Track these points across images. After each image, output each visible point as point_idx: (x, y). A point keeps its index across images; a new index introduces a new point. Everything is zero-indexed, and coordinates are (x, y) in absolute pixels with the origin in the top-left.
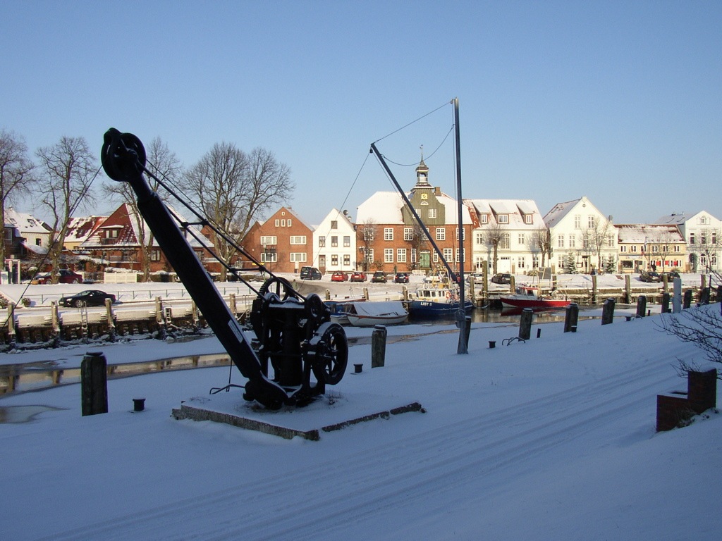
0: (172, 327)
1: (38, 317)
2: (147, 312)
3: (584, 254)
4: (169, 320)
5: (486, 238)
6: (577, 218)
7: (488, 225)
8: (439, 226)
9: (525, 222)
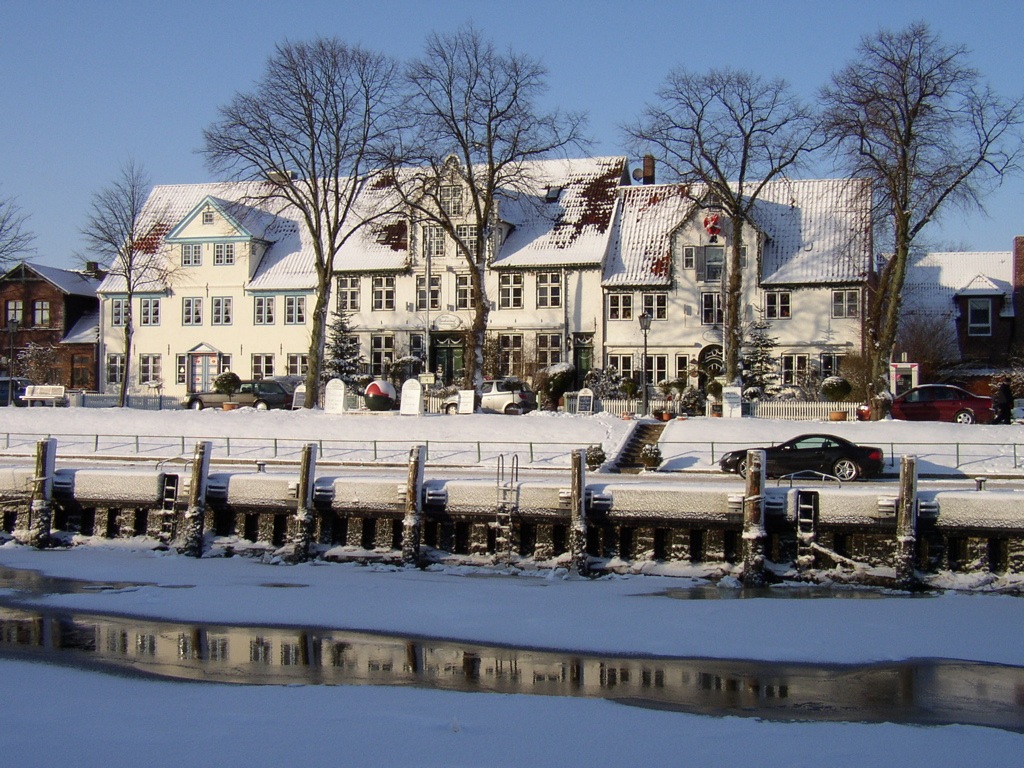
0: (815, 552)
1: (373, 486)
2: (724, 497)
4: (806, 528)
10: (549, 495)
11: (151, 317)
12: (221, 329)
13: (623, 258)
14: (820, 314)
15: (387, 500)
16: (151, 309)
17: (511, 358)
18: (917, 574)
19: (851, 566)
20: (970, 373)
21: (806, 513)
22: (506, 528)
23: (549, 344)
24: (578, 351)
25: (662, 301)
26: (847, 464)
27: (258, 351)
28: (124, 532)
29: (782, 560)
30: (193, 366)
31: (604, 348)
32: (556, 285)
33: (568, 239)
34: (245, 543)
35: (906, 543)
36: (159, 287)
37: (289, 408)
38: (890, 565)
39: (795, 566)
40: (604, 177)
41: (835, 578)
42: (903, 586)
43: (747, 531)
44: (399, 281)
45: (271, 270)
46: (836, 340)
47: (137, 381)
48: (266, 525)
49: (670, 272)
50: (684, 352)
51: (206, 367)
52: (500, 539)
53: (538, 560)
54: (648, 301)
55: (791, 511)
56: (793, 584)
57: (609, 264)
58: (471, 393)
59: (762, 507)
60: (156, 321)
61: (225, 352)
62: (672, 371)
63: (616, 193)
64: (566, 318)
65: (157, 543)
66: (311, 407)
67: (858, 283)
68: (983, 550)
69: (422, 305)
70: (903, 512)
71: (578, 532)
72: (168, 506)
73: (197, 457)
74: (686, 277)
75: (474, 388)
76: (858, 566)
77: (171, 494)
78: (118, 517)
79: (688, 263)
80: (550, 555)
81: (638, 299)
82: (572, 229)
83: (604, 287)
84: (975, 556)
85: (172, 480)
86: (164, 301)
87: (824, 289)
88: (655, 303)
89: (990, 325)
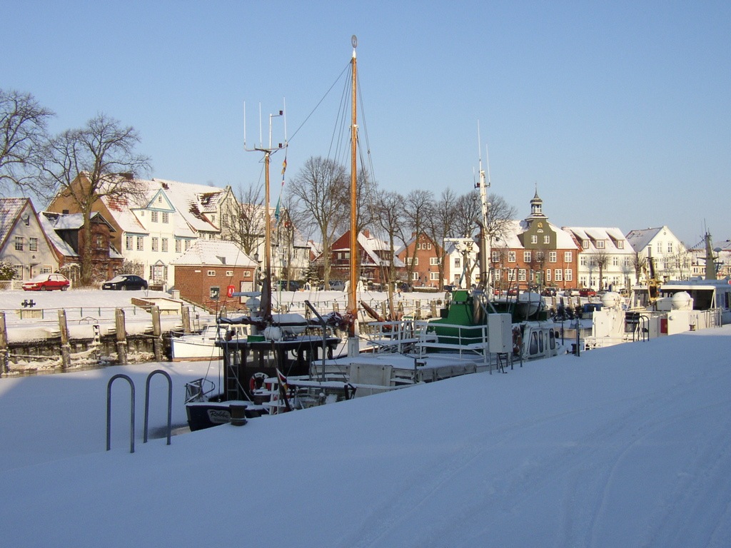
3: (665, 274)
5: (588, 261)
6: (660, 244)
7: (590, 250)
8: (552, 250)
9: (617, 247)
11: (140, 246)
16: (140, 242)
86: (145, 238)
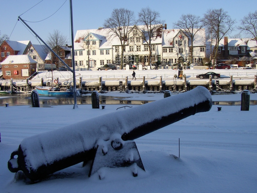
0: (219, 89)
2: (206, 82)
10: (181, 82)
11: (81, 54)
12: (94, 56)
13: (165, 42)
14: (197, 51)
15: (156, 84)
16: (81, 53)
17: (146, 60)
18: (233, 91)
19: (224, 90)
20: (222, 61)
21: (217, 84)
22: (175, 87)
23: (153, 57)
24: (158, 58)
25: (172, 49)
26: (215, 76)
27: (101, 60)
28: (114, 90)
29: (214, 90)
30: (89, 62)
31: (162, 57)
32: (154, 47)
33: (155, 39)
34: (134, 91)
35: (231, 87)
36: (83, 49)
37: (116, 69)
38: (229, 90)
39: (216, 91)
40: (159, 28)
41: (221, 92)
42: (231, 93)
43: (210, 86)
44: (126, 47)
45: (102, 45)
46: (201, 55)
47: (79, 65)
48: (137, 88)
49: (173, 45)
50: (176, 58)
51: (92, 62)
52: (174, 89)
53: (179, 91)
54: (170, 50)
55: (215, 83)
56: (217, 93)
57: (163, 43)
58: (150, 66)
59: (212, 83)
60: (82, 55)
61: (95, 60)
62: (174, 61)
63: (162, 31)
64: (156, 53)
65: (120, 92)
66: (122, 69)
67: (204, 46)
68: (241, 88)
69: (131, 51)
70: (231, 83)
71: (186, 87)
72: (121, 86)
73: (126, 79)
74: (176, 45)
75: (150, 65)
76: (225, 90)
77: (121, 84)
78: (112, 88)
79: (176, 43)
80: (181, 91)
81: (168, 49)
82: (155, 37)
83: (162, 47)
84: (240, 88)
85: (121, 82)
86: (83, 51)
87: (199, 47)
88: (171, 50)
89: (220, 51)
